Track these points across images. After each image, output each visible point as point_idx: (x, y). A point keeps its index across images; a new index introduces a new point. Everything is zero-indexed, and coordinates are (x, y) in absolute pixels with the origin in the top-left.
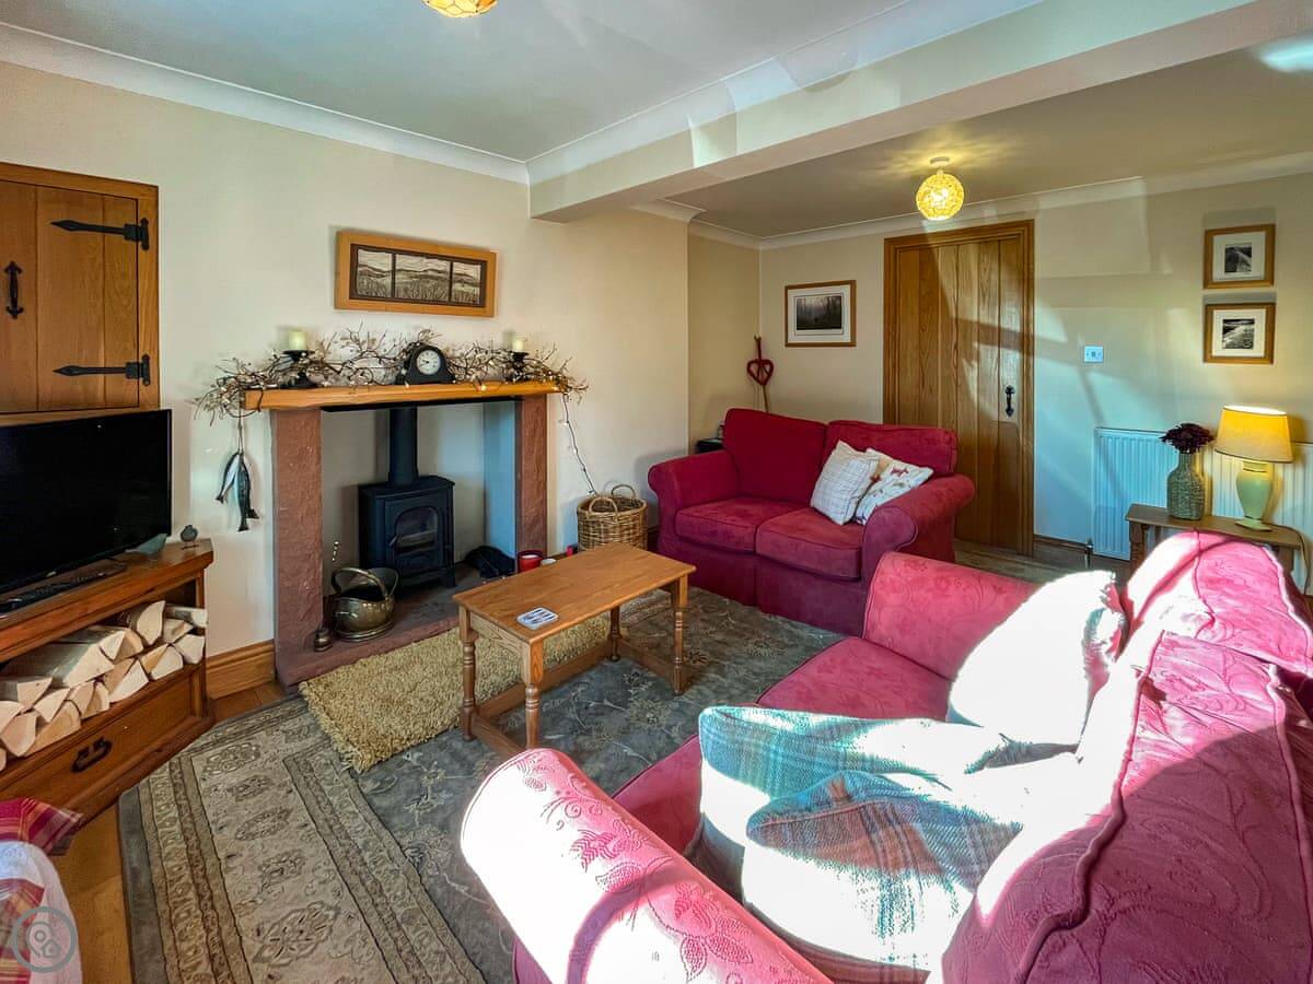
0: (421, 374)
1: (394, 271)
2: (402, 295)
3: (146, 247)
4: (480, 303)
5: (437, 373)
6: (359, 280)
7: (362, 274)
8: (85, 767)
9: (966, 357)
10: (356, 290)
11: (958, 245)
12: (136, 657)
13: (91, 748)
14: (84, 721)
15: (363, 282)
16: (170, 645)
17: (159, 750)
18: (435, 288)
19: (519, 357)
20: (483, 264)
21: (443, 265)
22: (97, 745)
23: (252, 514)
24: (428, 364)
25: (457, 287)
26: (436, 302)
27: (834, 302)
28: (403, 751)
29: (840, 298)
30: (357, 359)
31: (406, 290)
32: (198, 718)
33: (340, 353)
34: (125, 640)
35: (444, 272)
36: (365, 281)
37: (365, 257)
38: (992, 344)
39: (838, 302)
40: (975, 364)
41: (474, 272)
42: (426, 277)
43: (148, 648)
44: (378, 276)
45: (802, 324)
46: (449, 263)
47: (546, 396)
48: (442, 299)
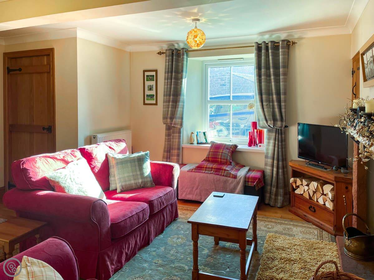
13: (312, 208)
43: (323, 194)
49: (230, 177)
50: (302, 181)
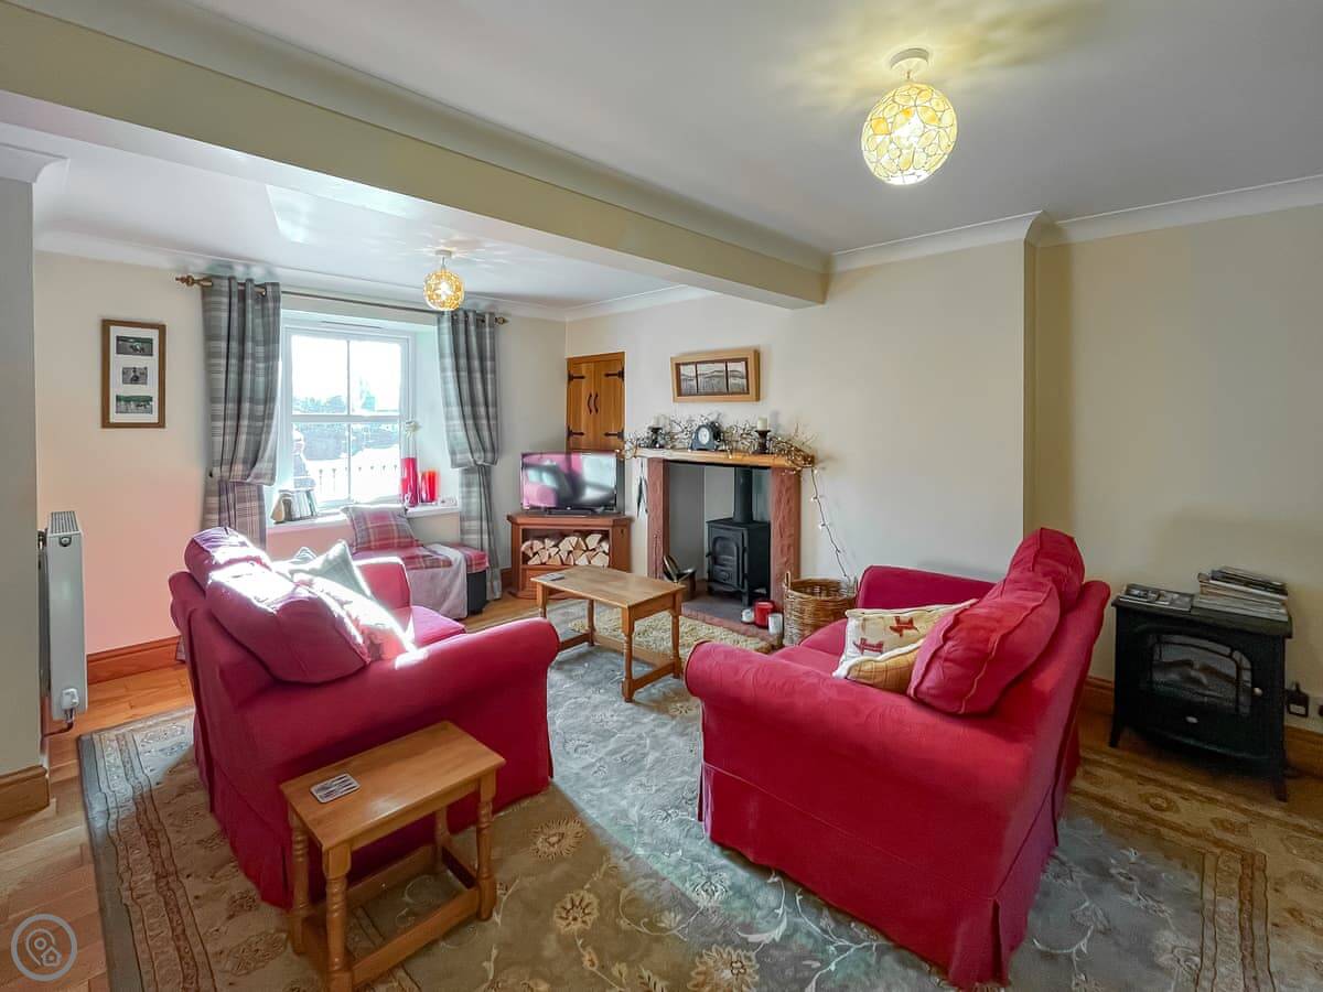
0: (700, 443)
1: (697, 376)
2: (702, 390)
3: (623, 380)
5: (708, 443)
6: (681, 383)
7: (682, 380)
10: (681, 390)
16: (597, 554)
18: (718, 383)
19: (763, 434)
20: (746, 361)
21: (721, 366)
24: (705, 437)
25: (731, 381)
26: (720, 393)
31: (704, 387)
34: (580, 542)
35: (722, 371)
36: (684, 385)
37: (683, 369)
41: (740, 367)
42: (713, 376)
43: (588, 550)
44: (690, 380)
48: (723, 390)
49: (439, 567)
50: (544, 543)
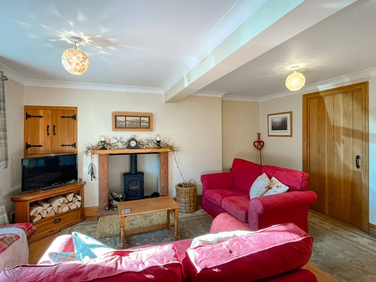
0: (131, 146)
1: (125, 121)
2: (128, 127)
3: (75, 120)
4: (149, 128)
5: (135, 146)
6: (117, 124)
7: (118, 122)
8: (56, 223)
9: (338, 142)
10: (117, 126)
11: (334, 95)
12: (67, 204)
13: (57, 220)
14: (56, 214)
15: (118, 125)
16: (74, 203)
17: (70, 224)
18: (136, 124)
19: (159, 142)
20: (149, 117)
21: (138, 118)
22: (59, 219)
23: (94, 177)
24: (133, 144)
25: (142, 124)
26: (137, 128)
27: (284, 120)
28: (107, 237)
29: (286, 118)
30: (117, 143)
31: (129, 125)
32: (80, 219)
33: (113, 141)
34: (64, 200)
35: (138, 120)
36: (119, 124)
37: (118, 118)
38: (350, 136)
39: (286, 120)
40: (342, 145)
41: (147, 119)
42: (134, 122)
43: (69, 202)
44: (122, 122)
45: (274, 128)
46: (139, 118)
47: (168, 153)
48: (138, 127)
